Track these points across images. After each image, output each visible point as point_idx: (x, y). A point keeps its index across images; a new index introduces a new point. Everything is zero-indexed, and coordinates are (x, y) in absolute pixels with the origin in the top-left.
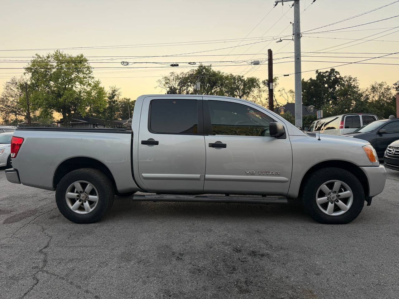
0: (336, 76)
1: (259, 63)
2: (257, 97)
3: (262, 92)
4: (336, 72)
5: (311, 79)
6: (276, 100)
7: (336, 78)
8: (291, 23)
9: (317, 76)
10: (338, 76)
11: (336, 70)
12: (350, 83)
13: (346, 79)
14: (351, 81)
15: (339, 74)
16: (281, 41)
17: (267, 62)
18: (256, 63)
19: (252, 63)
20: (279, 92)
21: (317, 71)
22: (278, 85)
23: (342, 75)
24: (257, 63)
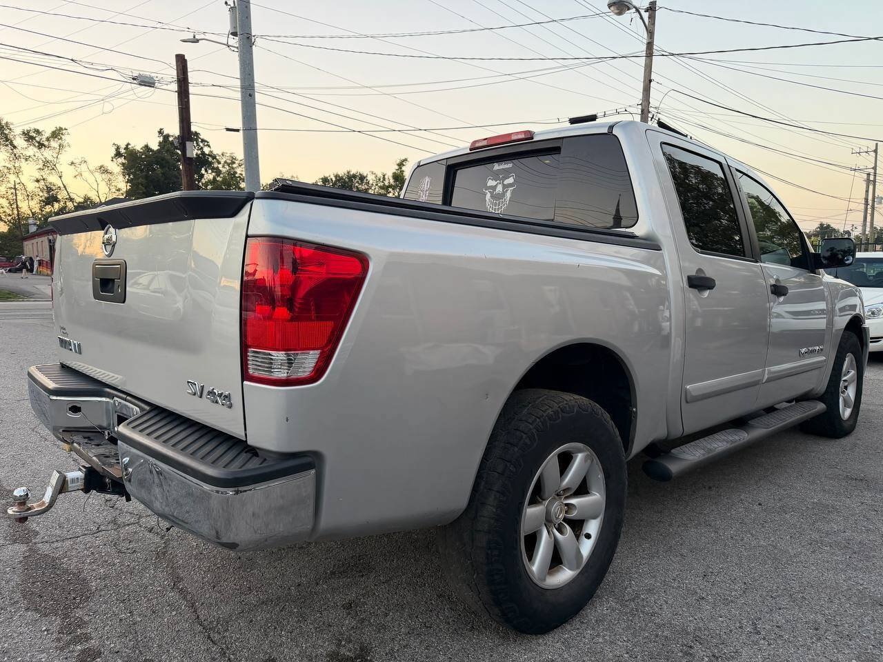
0: (202, 148)
1: (154, 84)
2: (6, 171)
3: (23, 160)
4: (203, 141)
5: (147, 146)
6: (65, 187)
7: (203, 153)
8: (226, 3)
9: (160, 143)
10: (206, 150)
11: (202, 137)
12: (233, 168)
13: (224, 160)
14: (234, 166)
15: (209, 146)
16: (197, 41)
17: (175, 87)
18: (147, 82)
19: (134, 79)
20: (73, 167)
21: (161, 132)
22: (67, 149)
23: (216, 150)
24: (149, 83)
